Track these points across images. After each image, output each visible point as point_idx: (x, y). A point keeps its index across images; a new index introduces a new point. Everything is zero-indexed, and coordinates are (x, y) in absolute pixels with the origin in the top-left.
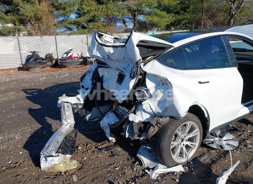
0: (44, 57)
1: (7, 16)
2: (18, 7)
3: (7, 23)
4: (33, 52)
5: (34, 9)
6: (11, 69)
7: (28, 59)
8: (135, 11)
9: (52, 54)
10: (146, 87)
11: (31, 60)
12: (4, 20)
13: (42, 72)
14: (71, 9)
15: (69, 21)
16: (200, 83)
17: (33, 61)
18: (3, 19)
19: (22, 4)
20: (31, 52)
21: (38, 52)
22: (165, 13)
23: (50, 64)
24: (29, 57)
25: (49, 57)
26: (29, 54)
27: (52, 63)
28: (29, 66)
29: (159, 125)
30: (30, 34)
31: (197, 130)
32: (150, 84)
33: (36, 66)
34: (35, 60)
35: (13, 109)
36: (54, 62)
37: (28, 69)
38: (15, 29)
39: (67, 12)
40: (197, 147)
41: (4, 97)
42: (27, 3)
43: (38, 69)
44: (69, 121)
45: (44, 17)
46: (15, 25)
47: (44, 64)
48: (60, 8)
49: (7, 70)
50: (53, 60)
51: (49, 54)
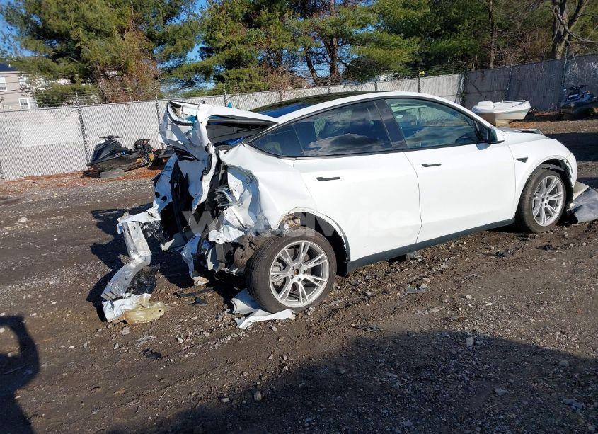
0: (130, 146)
1: (57, 62)
2: (77, 45)
3: (57, 78)
4: (109, 137)
5: (110, 46)
6: (65, 175)
7: (98, 152)
8: (331, 37)
9: (148, 140)
10: (228, 187)
11: (104, 154)
12: (52, 74)
13: (127, 178)
14: (185, 42)
15: (184, 68)
16: (321, 179)
17: (107, 156)
18: (49, 71)
19: (86, 39)
20: (104, 138)
21: (118, 137)
22: (398, 38)
23: (143, 160)
24: (100, 148)
25: (142, 147)
26: (100, 143)
27: (148, 159)
28: (100, 166)
29: (253, 247)
30: (105, 100)
31: (322, 255)
32: (234, 182)
33: (114, 165)
34: (112, 154)
35: (53, 244)
36: (152, 156)
37: (99, 173)
38: (74, 90)
39: (177, 50)
40: (325, 284)
41: (41, 224)
42: (96, 35)
43: (118, 173)
44: (141, 253)
45: (132, 63)
46: (73, 82)
47: (131, 161)
48: (165, 42)
49: (57, 176)
50: (150, 151)
51: (143, 140)
